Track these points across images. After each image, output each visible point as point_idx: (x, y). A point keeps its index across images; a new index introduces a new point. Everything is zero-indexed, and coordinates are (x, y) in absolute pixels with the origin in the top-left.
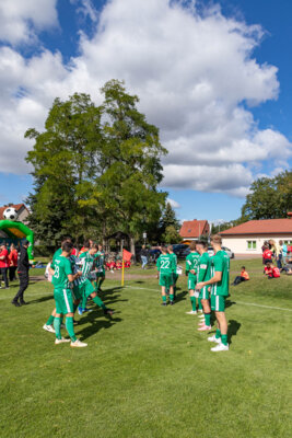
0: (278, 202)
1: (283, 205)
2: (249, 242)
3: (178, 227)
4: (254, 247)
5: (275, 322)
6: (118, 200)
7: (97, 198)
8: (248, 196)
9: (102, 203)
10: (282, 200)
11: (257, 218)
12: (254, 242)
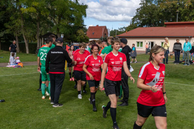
0: (158, 14)
1: (161, 17)
2: (138, 43)
3: (85, 30)
4: (141, 46)
5: (177, 90)
6: (49, 9)
7: (35, 7)
8: (138, 10)
9: (39, 11)
10: (160, 14)
11: (142, 25)
12: (142, 43)
